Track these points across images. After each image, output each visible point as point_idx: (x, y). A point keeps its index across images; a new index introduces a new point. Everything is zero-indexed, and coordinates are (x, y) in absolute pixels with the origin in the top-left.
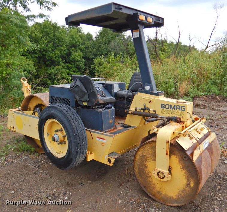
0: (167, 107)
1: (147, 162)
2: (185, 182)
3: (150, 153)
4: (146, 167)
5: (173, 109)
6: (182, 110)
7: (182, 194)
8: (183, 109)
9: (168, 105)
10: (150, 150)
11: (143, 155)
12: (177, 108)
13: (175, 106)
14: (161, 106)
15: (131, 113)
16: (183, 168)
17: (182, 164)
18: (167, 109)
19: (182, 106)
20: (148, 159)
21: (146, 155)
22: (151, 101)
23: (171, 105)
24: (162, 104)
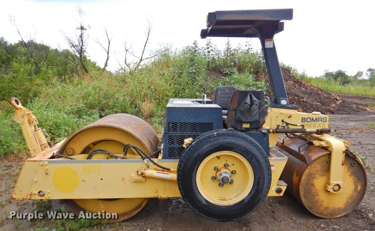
0: (309, 120)
1: (314, 180)
2: (352, 187)
3: (318, 169)
4: (313, 185)
5: (314, 121)
6: (323, 121)
7: (350, 201)
8: (325, 121)
9: (310, 118)
10: (318, 166)
11: (310, 173)
12: (319, 120)
13: (316, 118)
14: (302, 120)
15: (273, 132)
16: (351, 175)
17: (350, 172)
18: (308, 123)
19: (324, 118)
20: (315, 176)
21: (313, 173)
22: (290, 117)
23: (312, 118)
24: (302, 118)
